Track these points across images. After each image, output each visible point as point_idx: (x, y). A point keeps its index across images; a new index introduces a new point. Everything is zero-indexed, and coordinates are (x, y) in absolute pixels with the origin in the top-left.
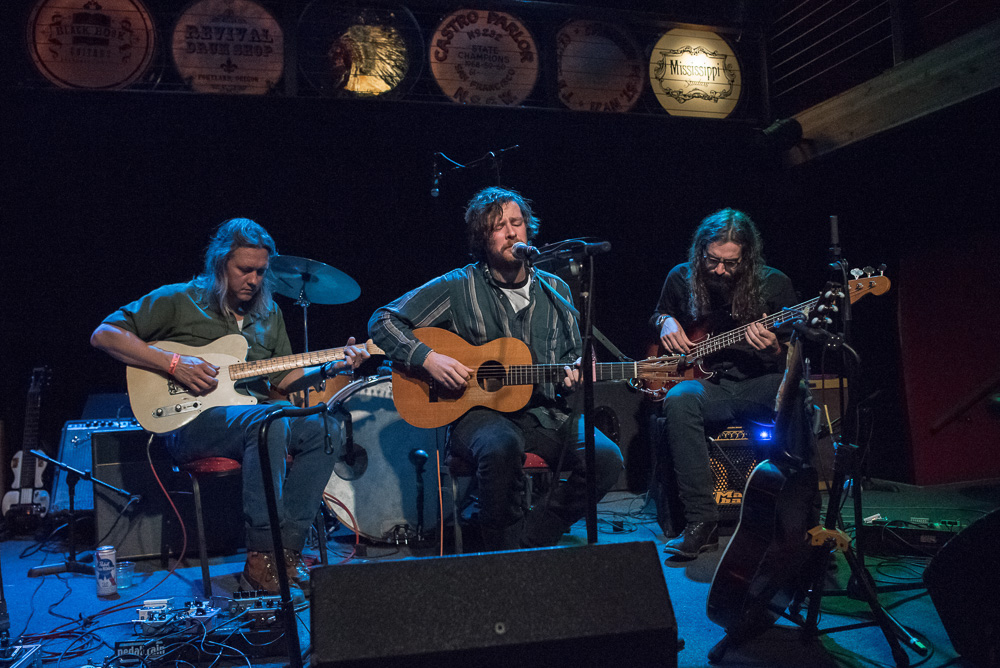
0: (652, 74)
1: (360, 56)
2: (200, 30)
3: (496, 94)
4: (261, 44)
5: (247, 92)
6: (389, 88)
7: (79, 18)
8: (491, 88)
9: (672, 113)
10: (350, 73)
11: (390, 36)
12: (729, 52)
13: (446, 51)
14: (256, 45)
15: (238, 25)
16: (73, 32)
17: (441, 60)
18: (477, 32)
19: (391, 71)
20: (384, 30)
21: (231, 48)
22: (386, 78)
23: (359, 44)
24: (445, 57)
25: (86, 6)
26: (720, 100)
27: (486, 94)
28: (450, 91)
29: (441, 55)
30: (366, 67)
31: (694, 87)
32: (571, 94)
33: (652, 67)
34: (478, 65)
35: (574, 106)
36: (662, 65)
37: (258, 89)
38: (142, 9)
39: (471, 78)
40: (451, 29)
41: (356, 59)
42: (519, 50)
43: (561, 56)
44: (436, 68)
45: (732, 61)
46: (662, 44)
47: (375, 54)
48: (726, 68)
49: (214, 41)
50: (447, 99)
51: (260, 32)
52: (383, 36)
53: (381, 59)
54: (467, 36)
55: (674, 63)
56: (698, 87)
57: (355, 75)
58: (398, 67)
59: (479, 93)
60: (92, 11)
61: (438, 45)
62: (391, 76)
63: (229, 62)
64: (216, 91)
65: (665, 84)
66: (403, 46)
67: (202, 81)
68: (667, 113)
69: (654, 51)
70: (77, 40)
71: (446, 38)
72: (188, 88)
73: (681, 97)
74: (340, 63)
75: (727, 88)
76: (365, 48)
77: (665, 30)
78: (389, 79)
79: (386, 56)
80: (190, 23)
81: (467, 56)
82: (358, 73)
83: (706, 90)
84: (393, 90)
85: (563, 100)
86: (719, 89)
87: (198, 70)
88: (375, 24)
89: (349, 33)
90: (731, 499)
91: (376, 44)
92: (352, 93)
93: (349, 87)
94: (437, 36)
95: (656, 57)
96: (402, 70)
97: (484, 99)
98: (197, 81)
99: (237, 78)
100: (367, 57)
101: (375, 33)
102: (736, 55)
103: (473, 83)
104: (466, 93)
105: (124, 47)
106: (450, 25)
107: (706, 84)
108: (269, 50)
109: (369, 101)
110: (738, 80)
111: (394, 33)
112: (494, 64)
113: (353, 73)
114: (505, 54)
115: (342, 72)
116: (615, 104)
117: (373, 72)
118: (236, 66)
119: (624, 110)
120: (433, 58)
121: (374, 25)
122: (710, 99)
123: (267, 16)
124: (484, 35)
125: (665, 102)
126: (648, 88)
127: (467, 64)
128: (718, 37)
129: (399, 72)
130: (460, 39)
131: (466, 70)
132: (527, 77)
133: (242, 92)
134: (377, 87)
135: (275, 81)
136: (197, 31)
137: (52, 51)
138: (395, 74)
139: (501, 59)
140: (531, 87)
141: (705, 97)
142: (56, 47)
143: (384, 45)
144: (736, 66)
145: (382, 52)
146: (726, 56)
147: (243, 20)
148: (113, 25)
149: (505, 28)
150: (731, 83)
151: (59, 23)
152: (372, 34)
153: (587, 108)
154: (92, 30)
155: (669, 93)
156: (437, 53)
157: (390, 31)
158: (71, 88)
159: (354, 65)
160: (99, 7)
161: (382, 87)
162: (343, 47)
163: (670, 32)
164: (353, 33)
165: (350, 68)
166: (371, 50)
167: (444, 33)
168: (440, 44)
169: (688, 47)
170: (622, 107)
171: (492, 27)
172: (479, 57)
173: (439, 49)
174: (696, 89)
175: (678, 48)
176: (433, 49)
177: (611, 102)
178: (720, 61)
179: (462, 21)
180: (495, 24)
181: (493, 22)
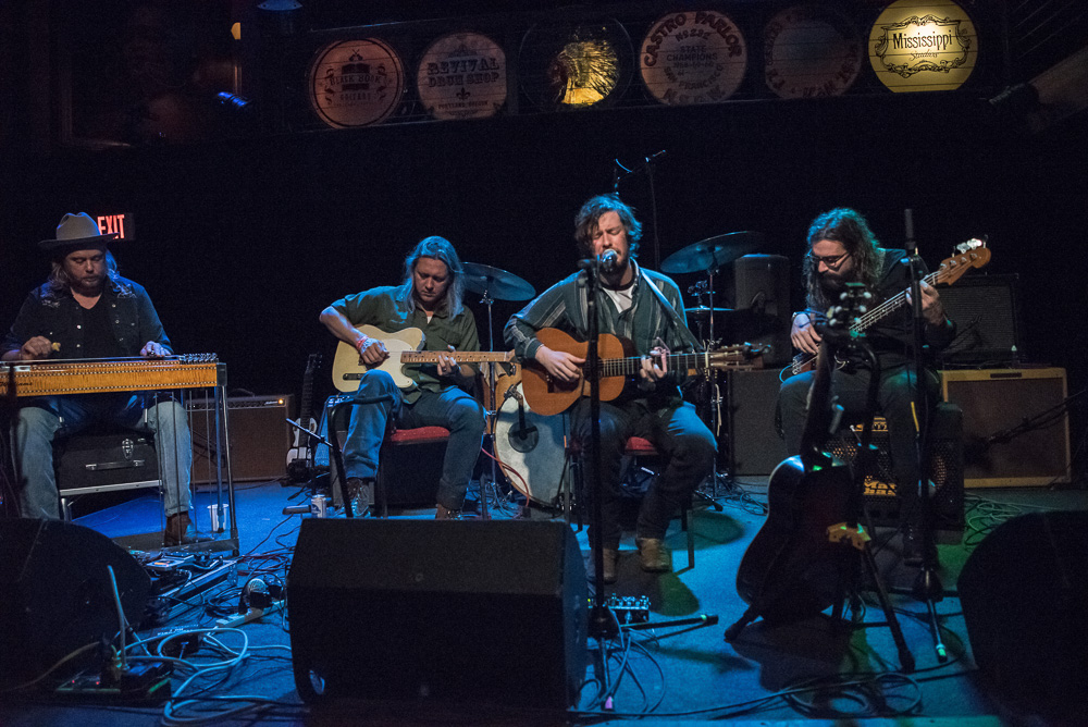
0: (872, 51)
1: (575, 71)
2: (439, 65)
4: (490, 72)
5: (479, 115)
6: (602, 97)
7: (347, 69)
8: (701, 85)
9: (895, 90)
10: (566, 88)
11: (602, 49)
12: (962, 15)
13: (655, 56)
14: (485, 73)
15: (468, 58)
16: (342, 80)
17: (650, 65)
18: (685, 33)
19: (603, 81)
20: (597, 44)
21: (465, 79)
22: (600, 89)
23: (574, 60)
24: (655, 62)
25: (351, 59)
26: (951, 69)
27: (694, 93)
28: (659, 93)
29: (650, 60)
30: (581, 80)
31: (921, 59)
32: (783, 82)
33: (872, 45)
34: (686, 65)
35: (785, 94)
36: (884, 40)
37: (486, 112)
38: (393, 55)
39: (679, 78)
40: (660, 34)
41: (571, 74)
42: (726, 45)
43: (771, 46)
44: (646, 73)
45: (968, 25)
46: (883, 19)
47: (589, 67)
48: (959, 35)
49: (451, 74)
50: (656, 101)
51: (489, 62)
52: (596, 50)
53: (595, 71)
54: (676, 39)
55: (898, 36)
56: (925, 58)
57: (571, 89)
58: (608, 76)
59: (685, 92)
60: (356, 62)
61: (648, 52)
62: (604, 86)
63: (463, 90)
64: (454, 117)
65: (887, 61)
66: (615, 56)
67: (442, 110)
68: (889, 90)
69: (875, 27)
70: (345, 88)
71: (655, 44)
72: (431, 118)
73: (905, 71)
74: (557, 79)
75: (961, 56)
76: (579, 62)
78: (602, 89)
79: (599, 68)
80: (430, 62)
81: (676, 58)
82: (574, 86)
83: (936, 61)
84: (606, 99)
85: (775, 90)
86: (951, 58)
87: (438, 101)
88: (588, 39)
89: (565, 51)
90: (876, 490)
91: (589, 58)
92: (569, 106)
93: (566, 100)
94: (647, 42)
95: (876, 33)
96: (614, 79)
97: (691, 97)
98: (437, 109)
99: (470, 104)
100: (582, 71)
101: (589, 48)
102: (972, 19)
103: (681, 83)
104: (675, 94)
105: (381, 88)
106: (662, 27)
107: (935, 54)
108: (496, 76)
109: (585, 111)
110: (974, 46)
111: (607, 46)
112: (702, 62)
113: (569, 87)
114: (713, 52)
115: (560, 87)
116: (830, 86)
117: (587, 85)
118: (469, 93)
119: (839, 93)
120: (643, 64)
121: (586, 42)
122: (939, 70)
123: (494, 46)
124: (692, 35)
125: (887, 79)
126: (867, 67)
127: (676, 65)
128: (949, 3)
129: (611, 81)
130: (669, 42)
131: (675, 71)
132: (736, 70)
133: (474, 116)
134: (591, 97)
135: (501, 103)
136: (437, 68)
137: (327, 99)
138: (607, 84)
139: (709, 57)
140: (739, 81)
141: (935, 68)
142: (330, 96)
143: (597, 58)
144: (971, 31)
145: (595, 64)
146: (959, 21)
147: (474, 53)
148: (371, 72)
149: (712, 25)
150: (966, 50)
151: (331, 76)
152: (586, 49)
153: (799, 95)
154: (356, 78)
155: (891, 69)
156: (647, 58)
157: (602, 44)
158: (341, 127)
159: (570, 80)
160: (360, 58)
161: (596, 97)
162: (559, 64)
163: (892, 6)
164: (570, 51)
165: (566, 83)
166: (585, 64)
167: (653, 39)
168: (650, 49)
169: (915, 18)
170: (837, 90)
171: (700, 26)
172: (687, 57)
173: (649, 55)
174: (923, 61)
175: (902, 20)
176: (643, 57)
177: (825, 86)
178: (952, 28)
179: (670, 25)
180: (703, 23)
181: (701, 22)
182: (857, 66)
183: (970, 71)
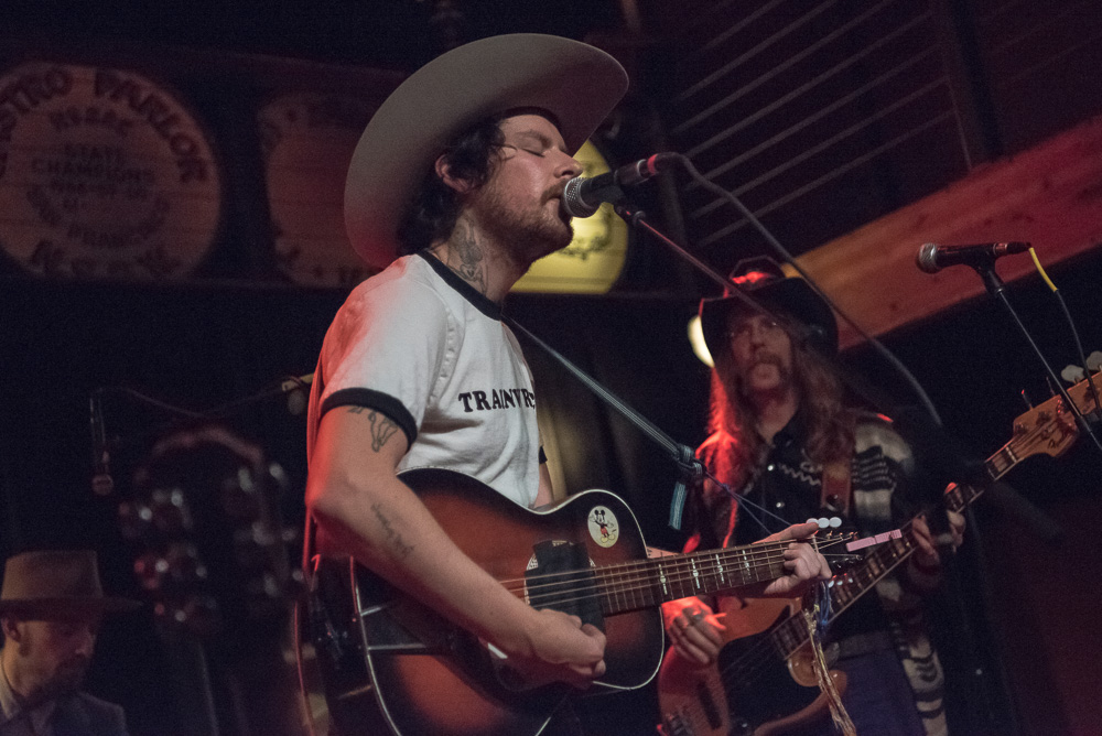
18: (73, 114)
28: (19, 248)
32: (295, 251)
35: (304, 277)
39: (67, 218)
42: (173, 156)
81: (53, 167)
85: (282, 265)
97: (102, 264)
112: (120, 186)
114: (142, 165)
122: (573, 253)
124: (90, 121)
127: (57, 186)
130: (34, 129)
139: (134, 176)
140: (209, 237)
153: (332, 281)
179: (36, 91)
180: (114, 97)
181: (108, 94)
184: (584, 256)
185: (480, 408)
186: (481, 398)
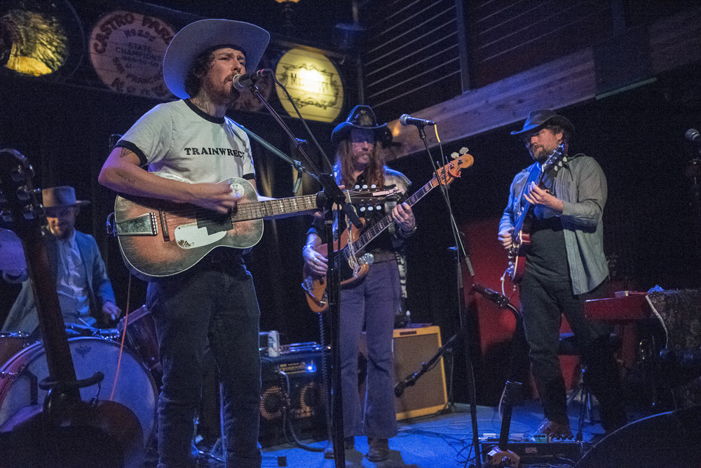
0: (277, 82)
1: (21, 38)
3: (149, 86)
6: (50, 71)
8: (145, 81)
9: (292, 115)
10: (10, 53)
11: (51, 25)
12: (333, 70)
13: (105, 45)
17: (100, 52)
18: (133, 31)
19: (51, 55)
20: (45, 18)
22: (48, 62)
23: (19, 27)
24: (104, 50)
26: (328, 108)
27: (139, 86)
28: (108, 80)
29: (100, 47)
30: (27, 49)
31: (309, 96)
33: (278, 77)
34: (134, 60)
36: (285, 76)
39: (127, 70)
40: (109, 26)
41: (16, 41)
44: (95, 59)
45: (337, 78)
46: (286, 59)
47: (36, 38)
48: (333, 84)
50: (106, 87)
52: (45, 23)
53: (42, 44)
54: (124, 34)
55: (294, 76)
56: (311, 96)
57: (16, 56)
58: (57, 52)
59: (132, 84)
61: (97, 39)
62: (52, 60)
66: (64, 35)
68: (288, 114)
69: (279, 64)
71: (104, 33)
73: (299, 103)
75: (333, 99)
76: (26, 31)
77: (288, 49)
78: (50, 63)
79: (47, 41)
81: (124, 51)
82: (19, 53)
83: (318, 99)
84: (54, 73)
86: (328, 99)
88: (36, 10)
89: (9, 15)
91: (36, 28)
92: (13, 72)
93: (10, 65)
94: (96, 31)
95: (280, 69)
96: (63, 56)
97: (139, 90)
100: (28, 40)
101: (36, 19)
102: (339, 74)
103: (129, 75)
104: (122, 84)
106: (108, 23)
107: (318, 95)
109: (30, 81)
110: (341, 94)
111: (56, 22)
112: (148, 61)
113: (13, 53)
114: (158, 54)
116: (249, 105)
117: (34, 55)
119: (255, 110)
120: (92, 50)
122: (320, 106)
124: (140, 35)
125: (287, 106)
126: (274, 94)
127: (125, 58)
128: (326, 59)
129: (60, 58)
130: (117, 36)
131: (124, 63)
134: (38, 69)
138: (55, 59)
139: (154, 58)
141: (317, 104)
143: (46, 31)
144: (339, 83)
145: (43, 38)
146: (332, 74)
149: (157, 30)
150: (336, 95)
152: (33, 20)
156: (96, 45)
157: (51, 19)
159: (14, 46)
161: (43, 69)
163: (291, 51)
164: (14, 16)
165: (10, 47)
166: (32, 34)
167: (103, 28)
168: (99, 37)
169: (304, 64)
170: (253, 107)
171: (146, 29)
172: (134, 53)
173: (99, 44)
174: (310, 98)
175: (296, 64)
176: (92, 42)
177: (245, 103)
178: (329, 77)
179: (120, 21)
180: (150, 27)
181: (147, 25)
182: (268, 92)
183: (339, 111)
184: (325, 108)
185: (194, 154)
186: (195, 151)
